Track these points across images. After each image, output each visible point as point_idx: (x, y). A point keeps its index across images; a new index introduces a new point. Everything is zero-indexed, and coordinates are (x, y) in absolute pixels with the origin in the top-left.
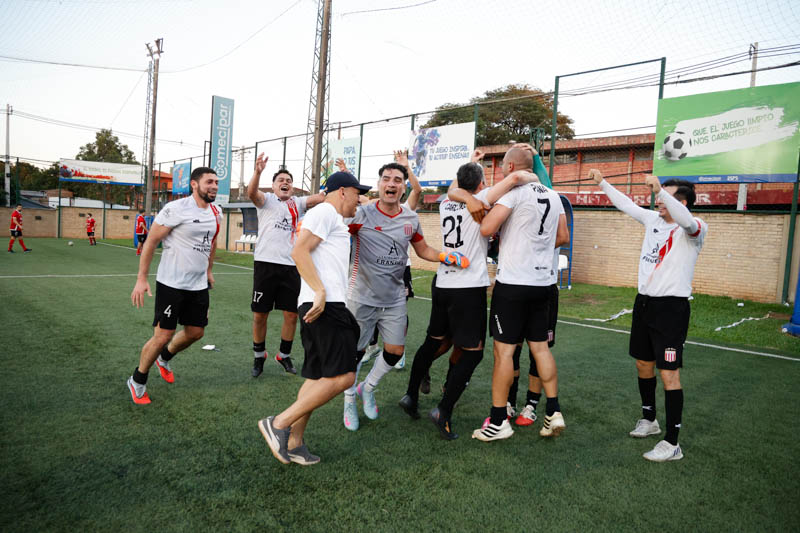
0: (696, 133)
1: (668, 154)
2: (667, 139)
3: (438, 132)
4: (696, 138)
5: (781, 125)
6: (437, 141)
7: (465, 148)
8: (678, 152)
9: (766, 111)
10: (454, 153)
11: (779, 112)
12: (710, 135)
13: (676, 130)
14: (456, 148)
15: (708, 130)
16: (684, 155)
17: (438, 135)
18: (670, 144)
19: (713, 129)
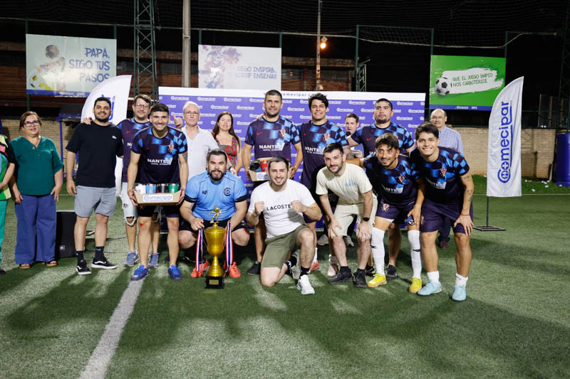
0: (454, 79)
1: (439, 91)
2: (438, 81)
3: (238, 52)
4: (455, 82)
5: (496, 80)
6: (238, 60)
7: (272, 70)
8: (444, 90)
9: (489, 71)
10: (259, 73)
11: (495, 73)
12: (462, 81)
13: (443, 76)
14: (262, 69)
15: (461, 78)
16: (448, 92)
17: (239, 55)
18: (440, 84)
19: (463, 78)
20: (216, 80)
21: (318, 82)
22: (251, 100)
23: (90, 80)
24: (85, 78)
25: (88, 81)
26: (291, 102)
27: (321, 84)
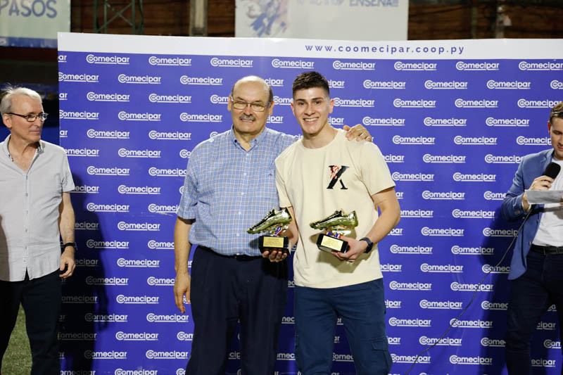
20: (272, 10)
21: (500, 9)
22: (276, 64)
23: (17, 11)
24: (8, 8)
25: (14, 14)
26: (372, 66)
27: (506, 12)
